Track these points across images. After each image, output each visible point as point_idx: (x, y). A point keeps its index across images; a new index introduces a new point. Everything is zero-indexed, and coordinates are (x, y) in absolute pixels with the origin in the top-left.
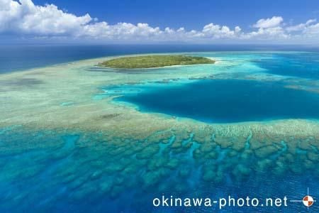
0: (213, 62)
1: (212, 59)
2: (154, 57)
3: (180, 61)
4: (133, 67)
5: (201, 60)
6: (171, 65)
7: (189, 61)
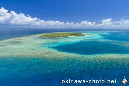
0: (84, 35)
1: (84, 34)
3: (72, 35)
5: (80, 35)
7: (76, 35)
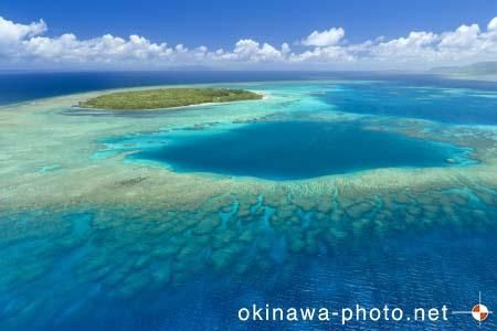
0: (260, 97)
1: (258, 92)
2: (169, 90)
3: (211, 96)
4: (141, 107)
5: (241, 95)
6: (200, 102)
7: (225, 96)
